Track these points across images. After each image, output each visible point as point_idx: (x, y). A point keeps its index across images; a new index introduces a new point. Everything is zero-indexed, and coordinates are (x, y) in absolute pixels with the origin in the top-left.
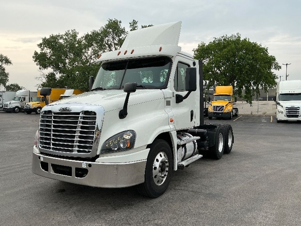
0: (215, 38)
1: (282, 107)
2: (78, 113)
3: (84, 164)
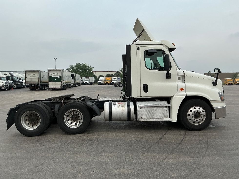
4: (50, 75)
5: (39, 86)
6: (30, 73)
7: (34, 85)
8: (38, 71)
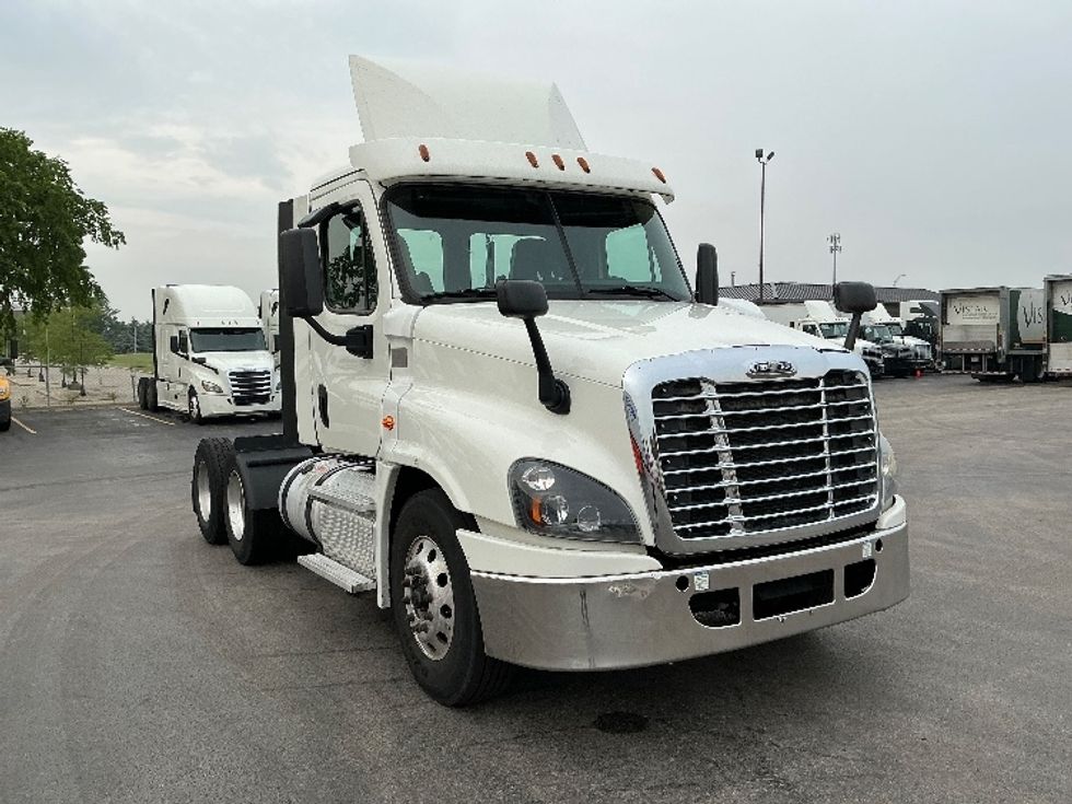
1: (216, 371)
3: (867, 547)
4: (1059, 307)
5: (1000, 361)
6: (967, 303)
7: (980, 355)
8: (998, 292)
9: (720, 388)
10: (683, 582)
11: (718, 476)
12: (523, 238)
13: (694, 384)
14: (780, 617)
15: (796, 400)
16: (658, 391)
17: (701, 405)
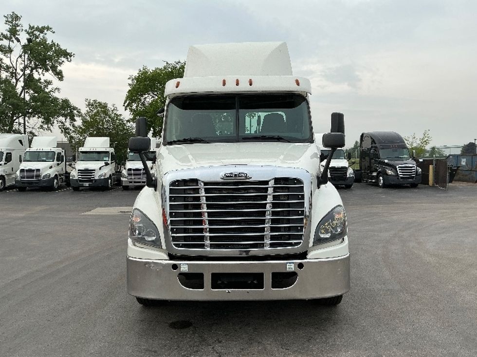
0: (167, 63)
2: (266, 183)
3: (291, 266)
9: (206, 184)
10: (175, 267)
11: (201, 222)
12: (270, 113)
13: (195, 181)
14: (227, 290)
15: (252, 191)
16: (173, 184)
17: (197, 191)
